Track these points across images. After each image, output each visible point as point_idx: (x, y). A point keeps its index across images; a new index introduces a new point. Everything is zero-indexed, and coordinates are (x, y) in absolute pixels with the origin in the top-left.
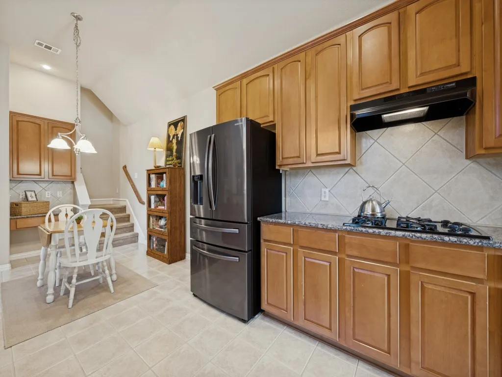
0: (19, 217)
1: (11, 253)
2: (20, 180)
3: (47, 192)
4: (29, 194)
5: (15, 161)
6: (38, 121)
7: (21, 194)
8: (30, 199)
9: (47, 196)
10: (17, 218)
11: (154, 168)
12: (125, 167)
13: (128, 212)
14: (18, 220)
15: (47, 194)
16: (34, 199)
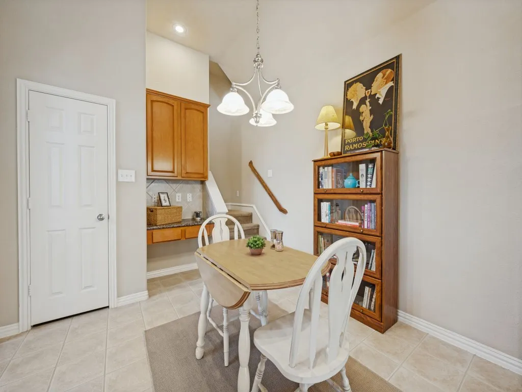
0: (155, 227)
1: (148, 270)
2: (152, 179)
3: (177, 195)
4: (162, 196)
5: (150, 153)
6: (171, 102)
7: (154, 197)
8: (164, 204)
9: (177, 200)
10: (153, 229)
11: (329, 156)
12: (251, 163)
13: (255, 222)
14: (154, 232)
15: (177, 197)
16: (167, 204)
